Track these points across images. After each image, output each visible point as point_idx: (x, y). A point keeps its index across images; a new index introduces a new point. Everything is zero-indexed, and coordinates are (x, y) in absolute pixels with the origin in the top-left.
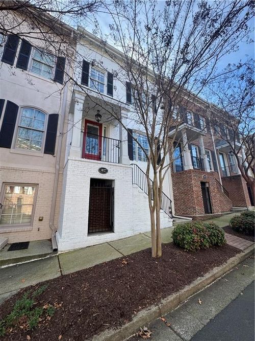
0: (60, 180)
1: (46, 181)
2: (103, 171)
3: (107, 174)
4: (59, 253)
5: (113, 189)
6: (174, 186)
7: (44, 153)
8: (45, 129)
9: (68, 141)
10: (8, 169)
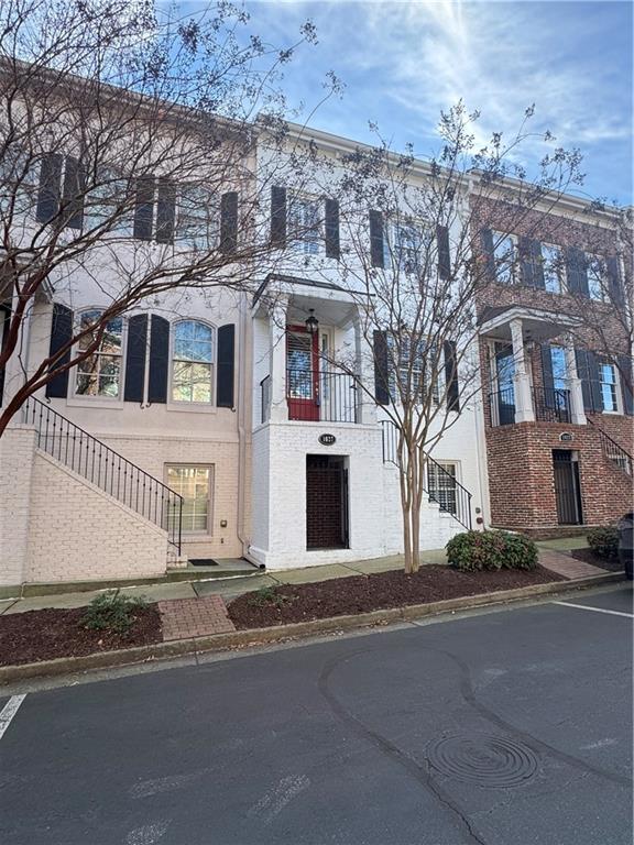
0: (248, 456)
1: (225, 459)
2: (327, 440)
3: (334, 446)
4: (268, 571)
5: (346, 472)
6: (490, 458)
7: (218, 406)
8: (214, 358)
9: (255, 378)
10: (170, 440)
